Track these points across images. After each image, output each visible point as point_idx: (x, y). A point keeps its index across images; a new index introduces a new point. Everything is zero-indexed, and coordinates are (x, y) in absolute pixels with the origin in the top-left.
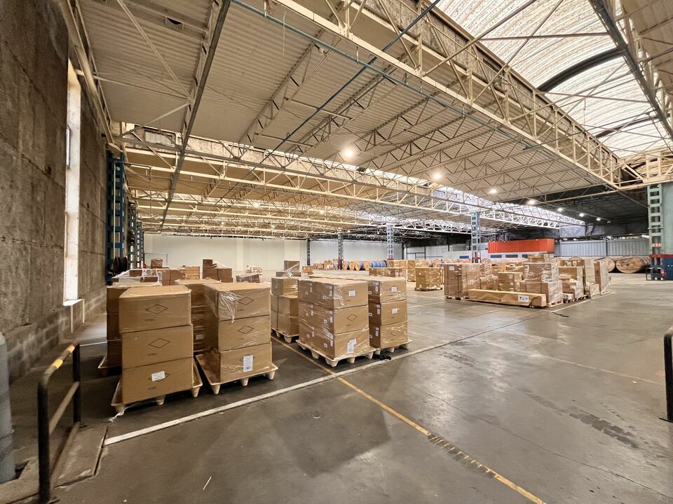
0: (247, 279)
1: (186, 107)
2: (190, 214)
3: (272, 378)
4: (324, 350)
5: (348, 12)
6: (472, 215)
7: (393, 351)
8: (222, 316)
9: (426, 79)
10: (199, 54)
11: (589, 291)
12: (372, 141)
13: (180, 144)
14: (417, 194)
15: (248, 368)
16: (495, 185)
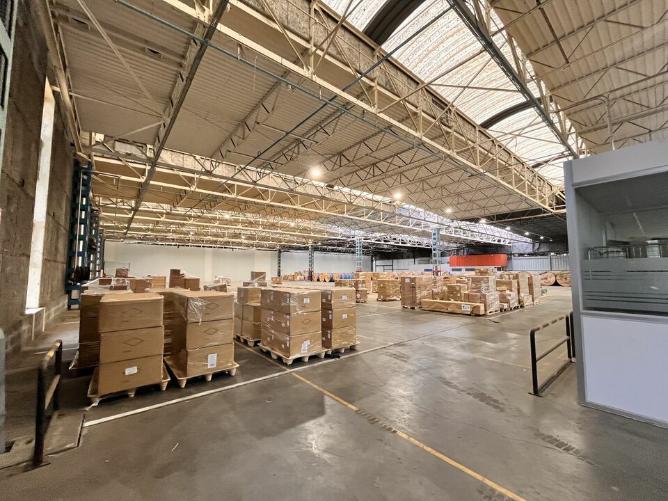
0: (215, 288)
1: (160, 126)
2: (158, 223)
3: (233, 374)
4: (281, 349)
5: (312, 59)
6: (433, 232)
7: (343, 351)
8: (191, 319)
9: (381, 115)
10: (176, 79)
11: (523, 302)
12: (338, 163)
13: (152, 156)
14: (383, 211)
15: (212, 365)
16: (451, 205)
